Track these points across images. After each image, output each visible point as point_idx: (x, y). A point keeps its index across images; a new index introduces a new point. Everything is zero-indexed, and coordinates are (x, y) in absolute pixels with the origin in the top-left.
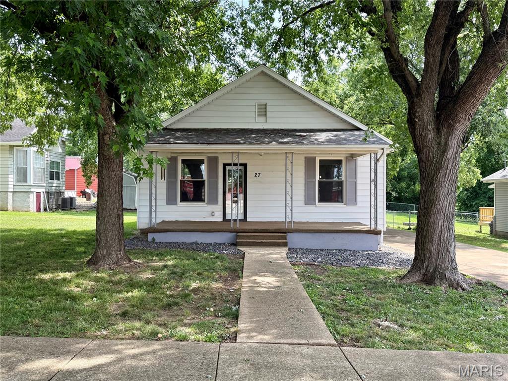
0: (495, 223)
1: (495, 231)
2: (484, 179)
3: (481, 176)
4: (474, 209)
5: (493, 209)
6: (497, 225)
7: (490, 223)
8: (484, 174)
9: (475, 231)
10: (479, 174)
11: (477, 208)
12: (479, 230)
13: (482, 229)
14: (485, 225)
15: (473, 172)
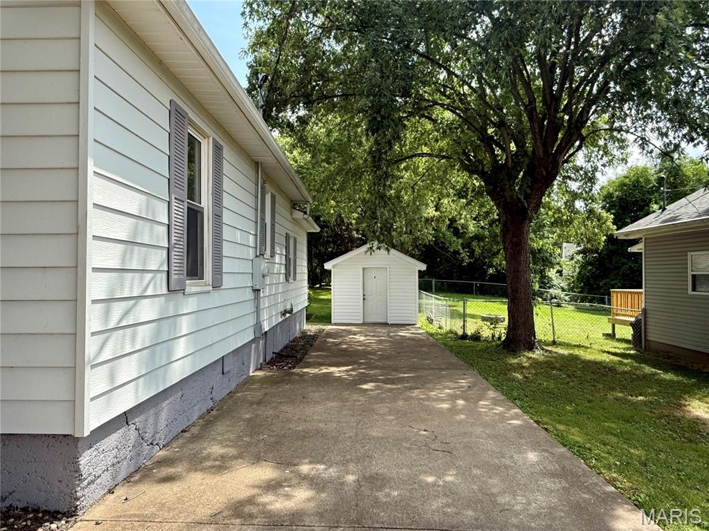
0: (645, 325)
1: (646, 340)
2: (620, 231)
3: (615, 227)
4: (602, 291)
5: (641, 293)
6: (651, 328)
7: (633, 319)
8: (620, 222)
9: (603, 334)
10: (609, 223)
11: (605, 290)
12: (610, 332)
13: (616, 329)
14: (624, 323)
15: (599, 220)
